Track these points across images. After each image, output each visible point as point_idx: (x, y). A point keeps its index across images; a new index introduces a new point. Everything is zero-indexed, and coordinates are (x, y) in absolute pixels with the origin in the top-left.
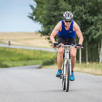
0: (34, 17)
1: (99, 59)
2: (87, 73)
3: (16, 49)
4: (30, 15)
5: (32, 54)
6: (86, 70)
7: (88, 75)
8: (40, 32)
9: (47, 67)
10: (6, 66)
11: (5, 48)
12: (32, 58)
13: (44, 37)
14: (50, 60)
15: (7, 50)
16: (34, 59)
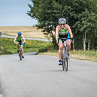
0: (32, 14)
1: (83, 47)
2: (74, 58)
4: (28, 13)
5: (31, 44)
6: (73, 56)
8: (37, 26)
9: (42, 53)
10: (10, 53)
12: (30, 46)
13: (40, 30)
14: (44, 48)
15: (11, 40)
16: (32, 47)
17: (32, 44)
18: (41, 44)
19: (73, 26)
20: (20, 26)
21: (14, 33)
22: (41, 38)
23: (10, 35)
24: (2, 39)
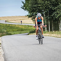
0: (24, 8)
1: (59, 29)
3: (15, 25)
4: (22, 7)
6: (53, 35)
7: (52, 37)
8: (28, 16)
9: (32, 34)
11: (9, 24)
12: (24, 29)
13: (30, 18)
14: (33, 30)
16: (25, 30)
17: (25, 28)
18: (31, 28)
19: (52, 15)
20: (16, 16)
21: (13, 20)
22: (30, 24)
23: (10, 22)
24: (5, 25)
